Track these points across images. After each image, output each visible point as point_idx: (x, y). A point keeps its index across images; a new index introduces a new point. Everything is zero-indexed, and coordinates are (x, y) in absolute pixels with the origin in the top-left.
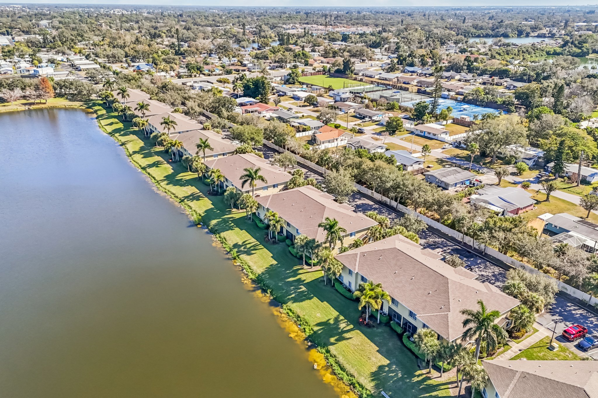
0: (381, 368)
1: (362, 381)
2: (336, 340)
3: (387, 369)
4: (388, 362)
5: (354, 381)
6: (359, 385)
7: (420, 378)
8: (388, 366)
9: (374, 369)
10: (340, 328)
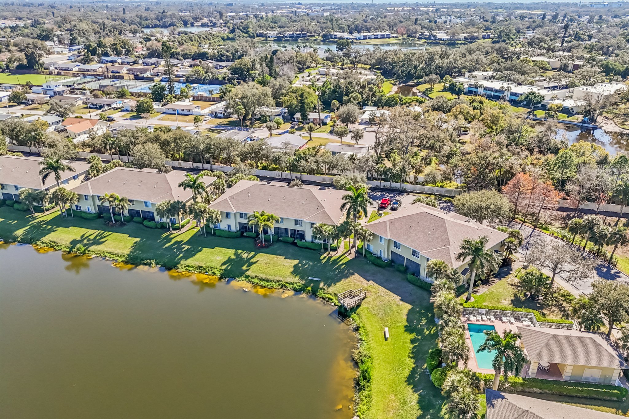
0: (295, 266)
1: (289, 280)
2: (247, 267)
3: (300, 265)
4: (298, 261)
5: (283, 283)
6: (289, 283)
7: (326, 259)
8: (299, 263)
9: (292, 270)
10: (244, 258)
